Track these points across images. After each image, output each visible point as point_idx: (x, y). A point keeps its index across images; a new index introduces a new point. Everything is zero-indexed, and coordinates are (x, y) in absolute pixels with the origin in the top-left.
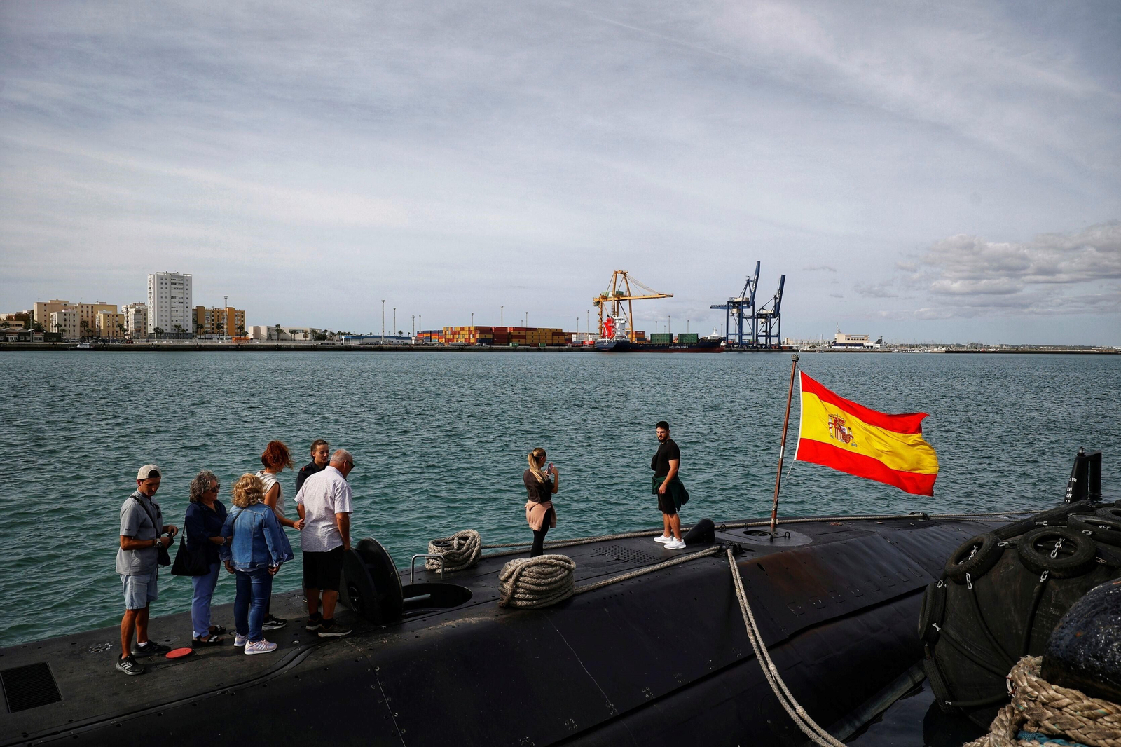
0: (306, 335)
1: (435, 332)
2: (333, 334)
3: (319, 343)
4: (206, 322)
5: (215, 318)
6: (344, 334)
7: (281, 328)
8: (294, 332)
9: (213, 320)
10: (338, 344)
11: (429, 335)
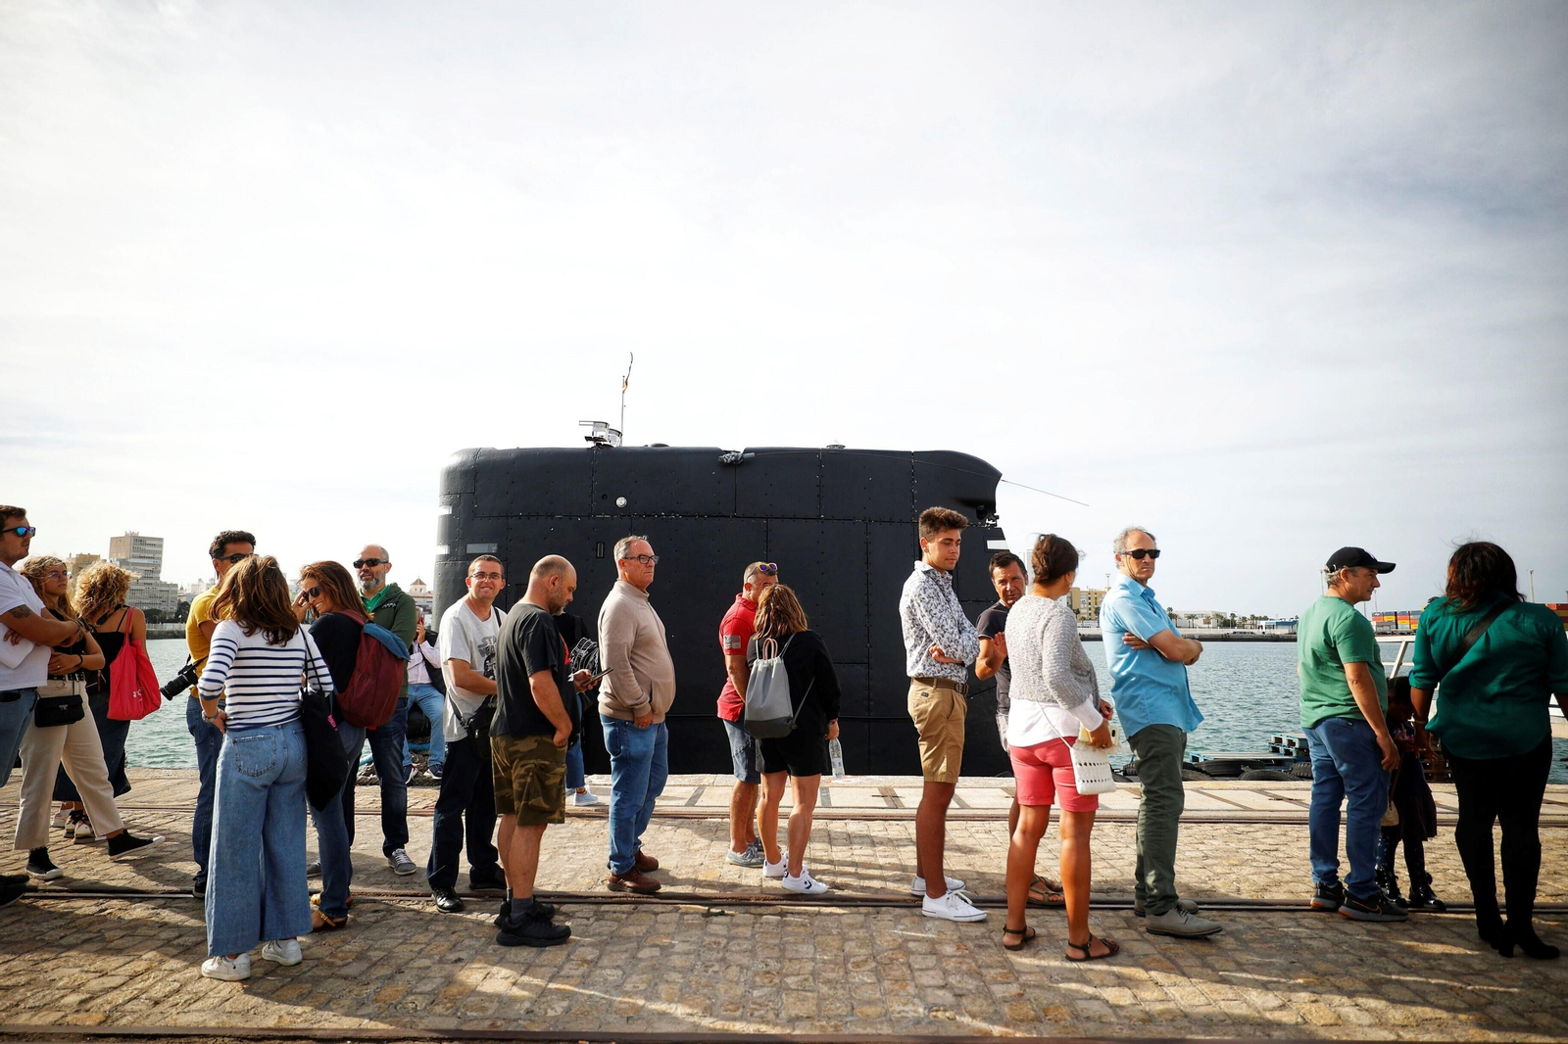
0: (1207, 621)
1: (1403, 613)
2: (1244, 619)
3: (1230, 631)
4: (1082, 606)
5: (1092, 601)
6: (1261, 619)
7: (1173, 612)
8: (1192, 617)
9: (1090, 604)
10: (1258, 632)
11: (1393, 618)
